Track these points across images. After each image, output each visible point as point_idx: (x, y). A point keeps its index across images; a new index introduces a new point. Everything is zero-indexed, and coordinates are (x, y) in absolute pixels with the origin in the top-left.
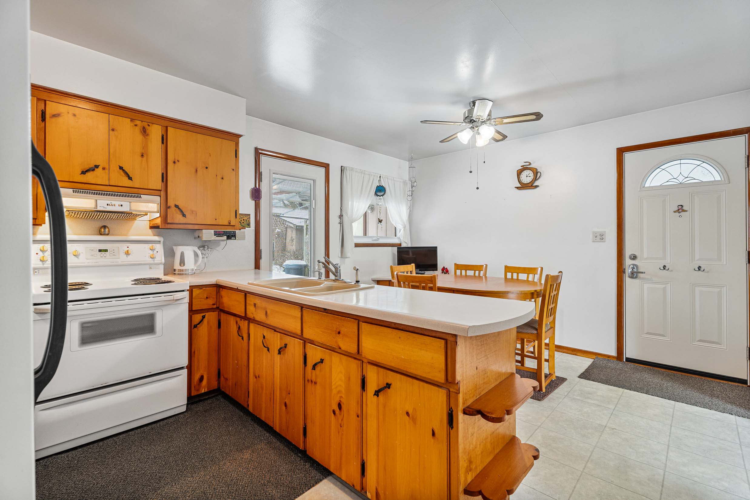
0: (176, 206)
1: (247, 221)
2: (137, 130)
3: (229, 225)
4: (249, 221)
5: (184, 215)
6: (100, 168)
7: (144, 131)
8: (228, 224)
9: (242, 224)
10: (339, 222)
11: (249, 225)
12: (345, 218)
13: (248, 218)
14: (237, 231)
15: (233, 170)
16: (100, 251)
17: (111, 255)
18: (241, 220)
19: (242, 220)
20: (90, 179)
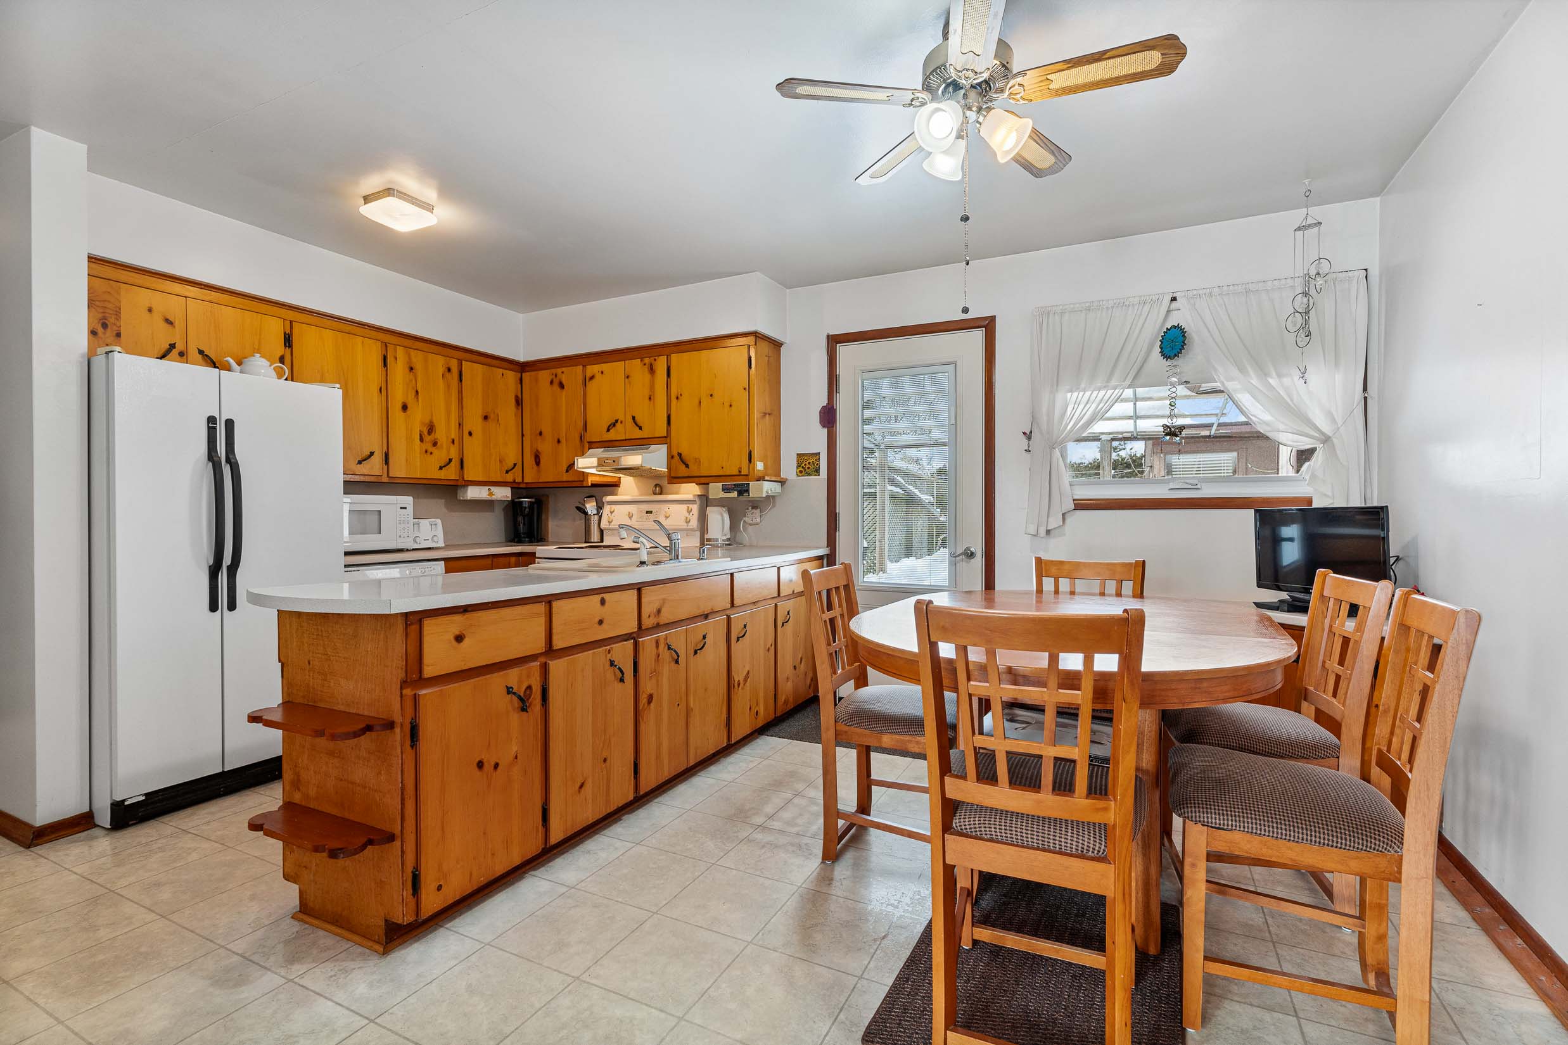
0: (680, 455)
1: (813, 464)
2: (646, 369)
3: (741, 474)
4: (817, 464)
5: (687, 466)
6: (619, 421)
7: (652, 370)
8: (737, 473)
9: (807, 470)
11: (817, 471)
13: (816, 460)
14: (750, 483)
15: (745, 389)
16: (647, 512)
17: (654, 517)
18: (805, 465)
19: (807, 463)
20: (612, 435)
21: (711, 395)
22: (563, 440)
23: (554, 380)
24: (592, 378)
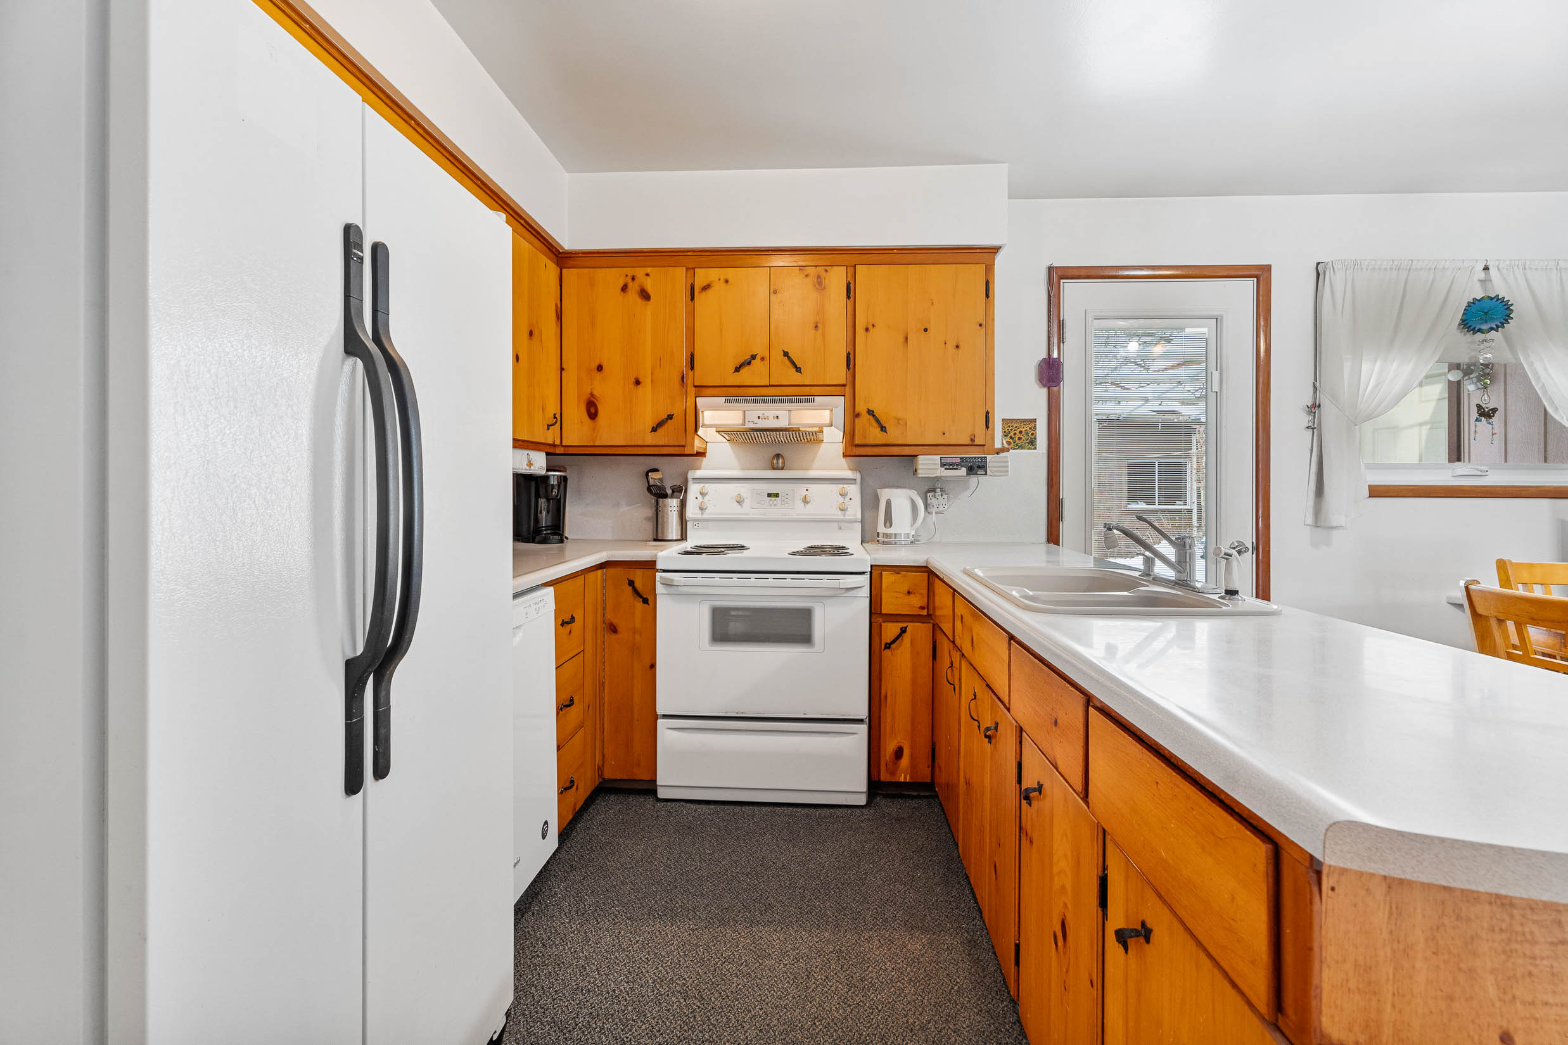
0: (870, 412)
1: (1027, 434)
2: (810, 284)
3: (972, 443)
4: (1032, 434)
5: (883, 429)
6: (758, 358)
7: (819, 284)
8: (970, 443)
9: (1018, 442)
10: (1307, 425)
11: (1032, 443)
12: (1329, 412)
13: (1030, 428)
14: (989, 457)
15: (981, 325)
16: (769, 495)
17: (783, 503)
18: (1015, 434)
19: (1017, 432)
20: (745, 377)
21: (926, 330)
22: (647, 381)
23: (630, 285)
24: (706, 288)
